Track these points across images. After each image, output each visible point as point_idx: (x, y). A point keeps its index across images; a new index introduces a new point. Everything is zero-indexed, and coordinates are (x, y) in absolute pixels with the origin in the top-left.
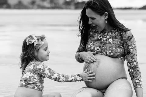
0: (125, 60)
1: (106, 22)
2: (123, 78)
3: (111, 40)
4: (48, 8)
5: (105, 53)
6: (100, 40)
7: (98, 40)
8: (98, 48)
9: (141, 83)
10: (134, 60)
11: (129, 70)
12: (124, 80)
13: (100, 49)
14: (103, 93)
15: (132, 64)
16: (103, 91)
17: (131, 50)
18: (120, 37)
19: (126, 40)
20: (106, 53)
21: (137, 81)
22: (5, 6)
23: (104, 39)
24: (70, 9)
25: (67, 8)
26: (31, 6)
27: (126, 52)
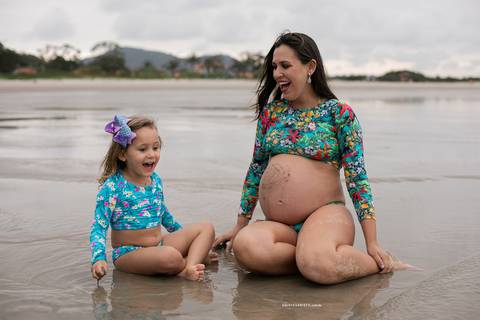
0: (340, 167)
1: (310, 80)
2: (336, 202)
3: (312, 126)
4: (202, 77)
5: (300, 151)
6: (290, 126)
7: (287, 126)
8: (287, 141)
9: (371, 210)
10: (356, 163)
11: (348, 184)
12: (339, 205)
13: (290, 143)
14: (298, 231)
15: (353, 171)
16: (297, 227)
17: (352, 144)
18: (329, 118)
19: (341, 124)
20: (304, 150)
21: (363, 206)
22: (118, 72)
23: (299, 124)
24: (245, 78)
25: (238, 77)
26: (169, 73)
27: (342, 149)
